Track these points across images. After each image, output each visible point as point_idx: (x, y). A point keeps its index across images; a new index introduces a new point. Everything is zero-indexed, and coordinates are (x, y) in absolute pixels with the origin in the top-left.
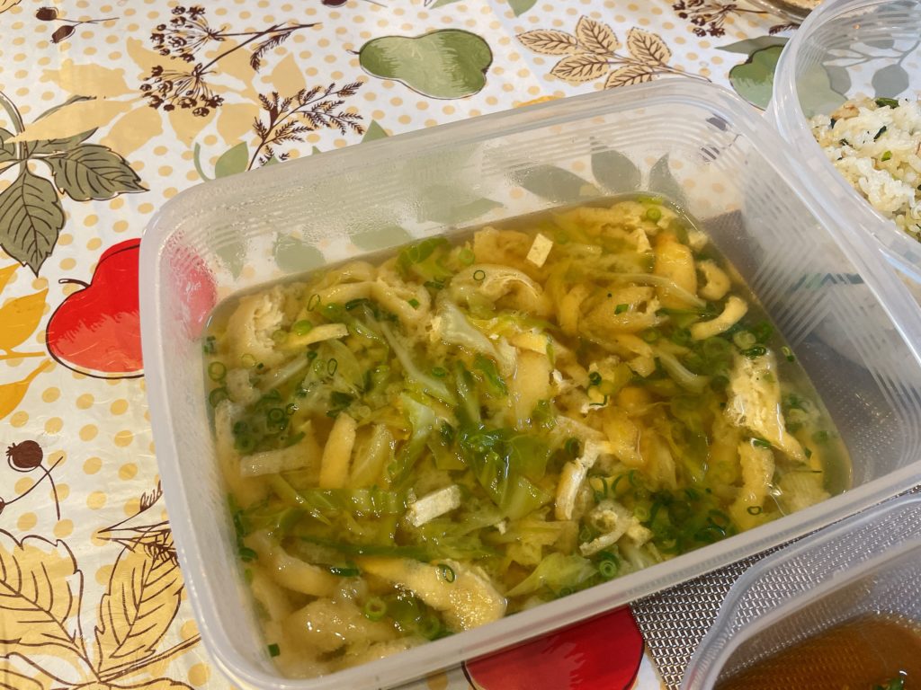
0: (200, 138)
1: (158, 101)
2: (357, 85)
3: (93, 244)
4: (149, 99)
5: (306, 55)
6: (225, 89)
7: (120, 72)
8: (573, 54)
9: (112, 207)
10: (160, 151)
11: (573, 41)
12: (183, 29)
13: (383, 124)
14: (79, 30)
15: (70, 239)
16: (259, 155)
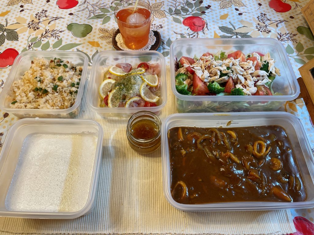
0: (31, 34)
1: (30, 26)
2: (63, 31)
3: (6, 48)
4: (28, 26)
5: (59, 23)
6: (41, 26)
7: (27, 20)
8: (107, 34)
9: (12, 42)
10: (24, 35)
11: (108, 32)
12: (41, 14)
13: (63, 39)
14: (25, 11)
15: (3, 45)
16: (39, 39)
